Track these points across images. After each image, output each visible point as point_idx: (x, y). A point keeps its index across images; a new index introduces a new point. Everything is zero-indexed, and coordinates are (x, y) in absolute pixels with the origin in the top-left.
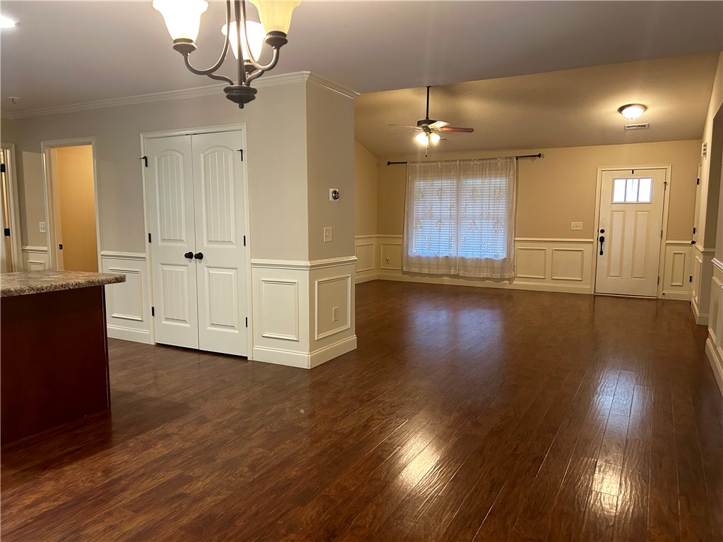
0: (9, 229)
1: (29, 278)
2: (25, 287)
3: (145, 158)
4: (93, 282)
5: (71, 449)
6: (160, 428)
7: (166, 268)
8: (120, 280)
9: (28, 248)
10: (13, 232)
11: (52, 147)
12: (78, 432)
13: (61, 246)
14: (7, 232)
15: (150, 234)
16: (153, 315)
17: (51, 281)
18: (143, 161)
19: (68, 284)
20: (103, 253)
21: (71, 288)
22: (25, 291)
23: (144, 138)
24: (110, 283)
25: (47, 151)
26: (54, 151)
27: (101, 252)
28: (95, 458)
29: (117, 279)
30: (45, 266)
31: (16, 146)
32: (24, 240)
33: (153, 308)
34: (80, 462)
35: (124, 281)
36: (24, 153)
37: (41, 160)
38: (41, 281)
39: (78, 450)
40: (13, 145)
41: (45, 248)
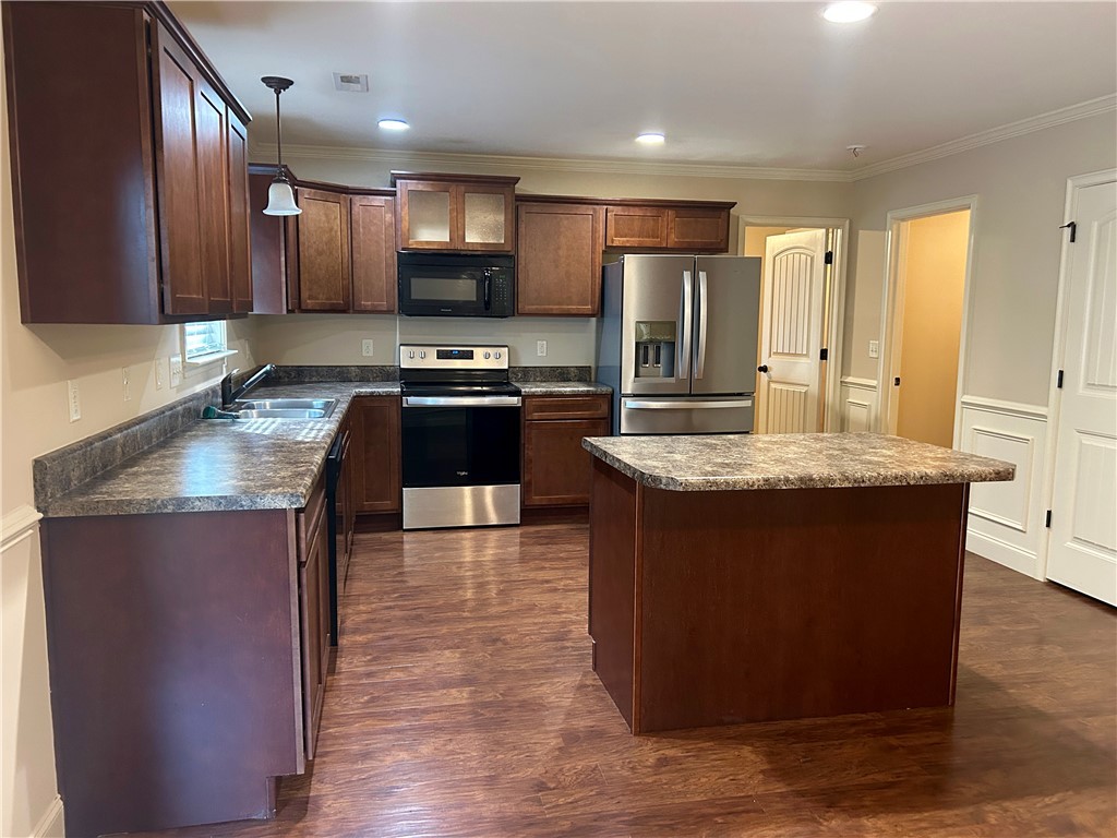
0: (826, 350)
1: (844, 450)
2: (835, 473)
3: (1073, 226)
4: (952, 476)
5: (880, 777)
6: (1055, 799)
7: (1087, 440)
8: (1005, 475)
9: (850, 379)
10: (831, 355)
11: (903, 220)
12: (893, 741)
13: (898, 380)
14: (824, 354)
15: (1061, 373)
16: (1048, 525)
17: (878, 463)
18: (1068, 231)
19: (907, 475)
20: (967, 398)
21: (912, 483)
22: (835, 481)
23: (1075, 187)
24: (985, 480)
25: (895, 226)
26: (906, 226)
27: (961, 398)
28: (920, 820)
29: (998, 473)
30: (869, 412)
31: (850, 224)
32: (845, 369)
33: (1049, 513)
34: (892, 818)
35: (1012, 479)
36: (860, 231)
37: (884, 240)
38: (862, 462)
39: (889, 785)
40: (848, 222)
41: (874, 383)
